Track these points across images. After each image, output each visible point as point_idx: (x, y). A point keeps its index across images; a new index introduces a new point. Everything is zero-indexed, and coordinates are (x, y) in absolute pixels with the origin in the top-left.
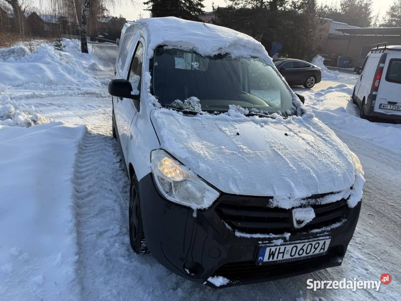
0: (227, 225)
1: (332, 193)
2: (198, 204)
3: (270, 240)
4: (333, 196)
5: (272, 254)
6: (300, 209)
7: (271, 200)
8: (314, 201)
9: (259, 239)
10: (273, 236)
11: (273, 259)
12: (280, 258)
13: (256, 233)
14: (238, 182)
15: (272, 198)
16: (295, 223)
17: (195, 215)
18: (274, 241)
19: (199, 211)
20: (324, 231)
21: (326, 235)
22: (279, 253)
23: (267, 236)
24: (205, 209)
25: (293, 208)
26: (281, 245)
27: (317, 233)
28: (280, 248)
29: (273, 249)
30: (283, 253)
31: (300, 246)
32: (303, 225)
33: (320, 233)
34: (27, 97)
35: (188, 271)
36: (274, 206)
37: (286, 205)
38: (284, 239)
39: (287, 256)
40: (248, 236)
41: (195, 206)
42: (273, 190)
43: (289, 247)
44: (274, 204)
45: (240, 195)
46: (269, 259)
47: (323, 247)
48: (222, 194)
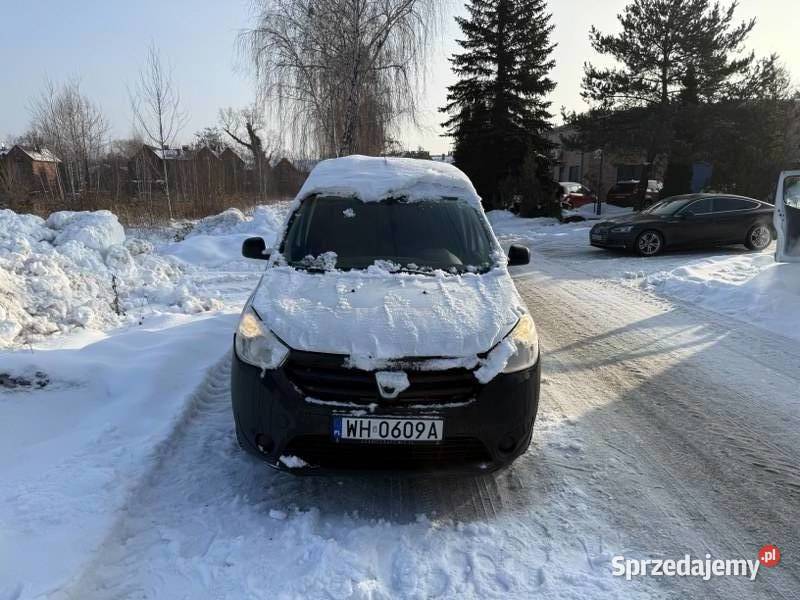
0: (296, 388)
1: (439, 358)
2: (267, 362)
3: (348, 410)
4: (441, 361)
5: (351, 429)
6: (387, 373)
7: (346, 359)
8: (409, 365)
9: (334, 407)
10: (352, 405)
11: (354, 435)
12: (365, 436)
13: (332, 400)
14: (310, 337)
15: (348, 356)
16: (381, 391)
17: (262, 375)
18: (353, 411)
19: (268, 371)
20: (432, 409)
21: (434, 415)
22: (362, 429)
23: (346, 405)
24: (274, 370)
25: (376, 370)
26: (361, 417)
27: (420, 410)
28: (361, 422)
29: (352, 421)
30: (369, 429)
31: (392, 423)
32: (394, 395)
33: (424, 410)
34: (219, 281)
35: (261, 448)
36: (351, 366)
37: (366, 366)
38: (368, 410)
39: (375, 436)
40: (321, 402)
41: (264, 366)
42: (350, 347)
43: (376, 423)
44: (351, 364)
45: (310, 352)
46: (349, 435)
47: (433, 432)
48: (292, 350)
